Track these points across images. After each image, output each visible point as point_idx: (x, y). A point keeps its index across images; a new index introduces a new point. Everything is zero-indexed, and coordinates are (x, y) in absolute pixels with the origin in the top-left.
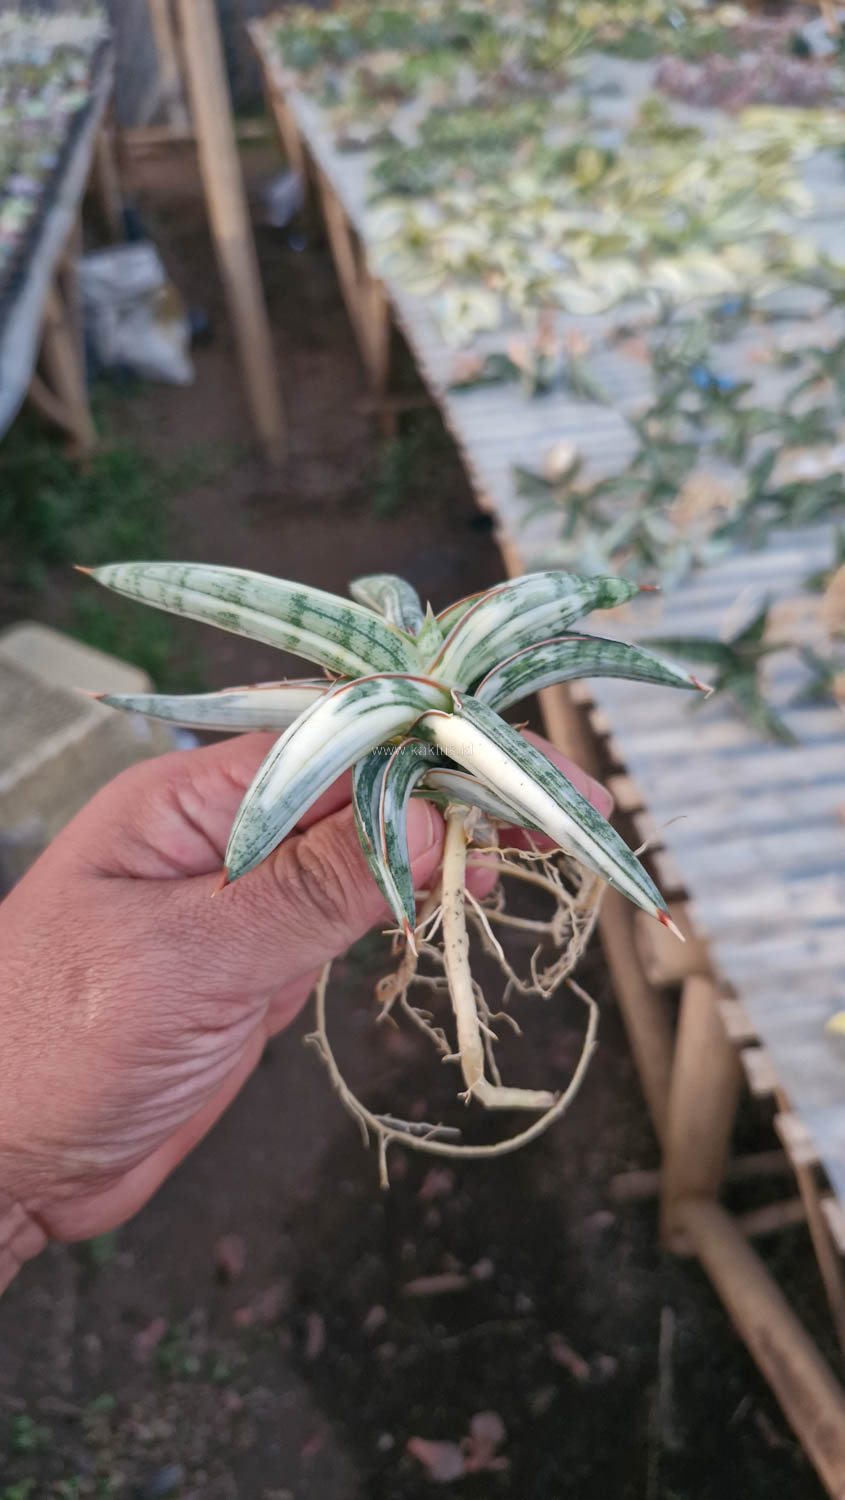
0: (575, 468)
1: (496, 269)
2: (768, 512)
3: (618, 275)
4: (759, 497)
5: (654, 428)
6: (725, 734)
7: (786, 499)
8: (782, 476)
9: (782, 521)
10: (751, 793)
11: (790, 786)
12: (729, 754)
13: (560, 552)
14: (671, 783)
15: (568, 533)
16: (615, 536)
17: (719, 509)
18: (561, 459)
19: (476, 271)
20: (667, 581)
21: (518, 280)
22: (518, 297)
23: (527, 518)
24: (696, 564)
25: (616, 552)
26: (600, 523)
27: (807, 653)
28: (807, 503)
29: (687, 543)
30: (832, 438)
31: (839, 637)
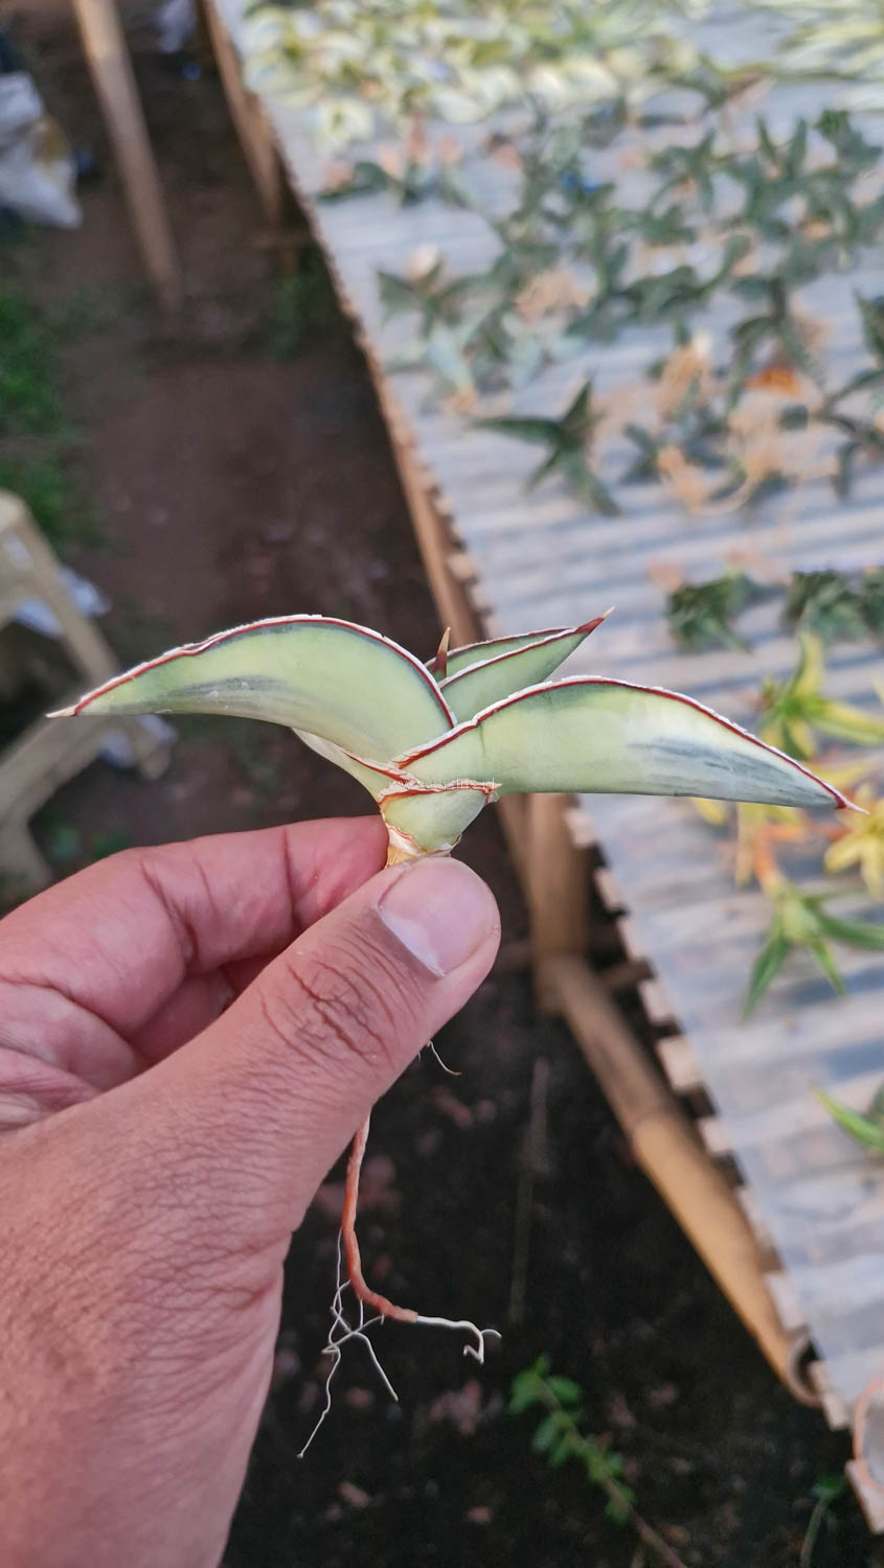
0: (435, 272)
1: (374, 79)
2: (619, 309)
3: (497, 82)
4: (611, 292)
5: (518, 231)
6: (559, 509)
7: (635, 295)
8: (632, 273)
9: (635, 317)
10: (576, 558)
11: (609, 552)
12: (560, 528)
13: (413, 350)
14: (504, 554)
15: (426, 331)
16: (467, 331)
17: (574, 307)
18: (422, 260)
19: (352, 80)
20: (517, 373)
21: (394, 88)
22: (393, 107)
23: (387, 318)
24: (547, 360)
25: (469, 349)
26: (453, 320)
27: (633, 432)
28: (656, 297)
29: (536, 337)
30: (689, 236)
31: (669, 418)
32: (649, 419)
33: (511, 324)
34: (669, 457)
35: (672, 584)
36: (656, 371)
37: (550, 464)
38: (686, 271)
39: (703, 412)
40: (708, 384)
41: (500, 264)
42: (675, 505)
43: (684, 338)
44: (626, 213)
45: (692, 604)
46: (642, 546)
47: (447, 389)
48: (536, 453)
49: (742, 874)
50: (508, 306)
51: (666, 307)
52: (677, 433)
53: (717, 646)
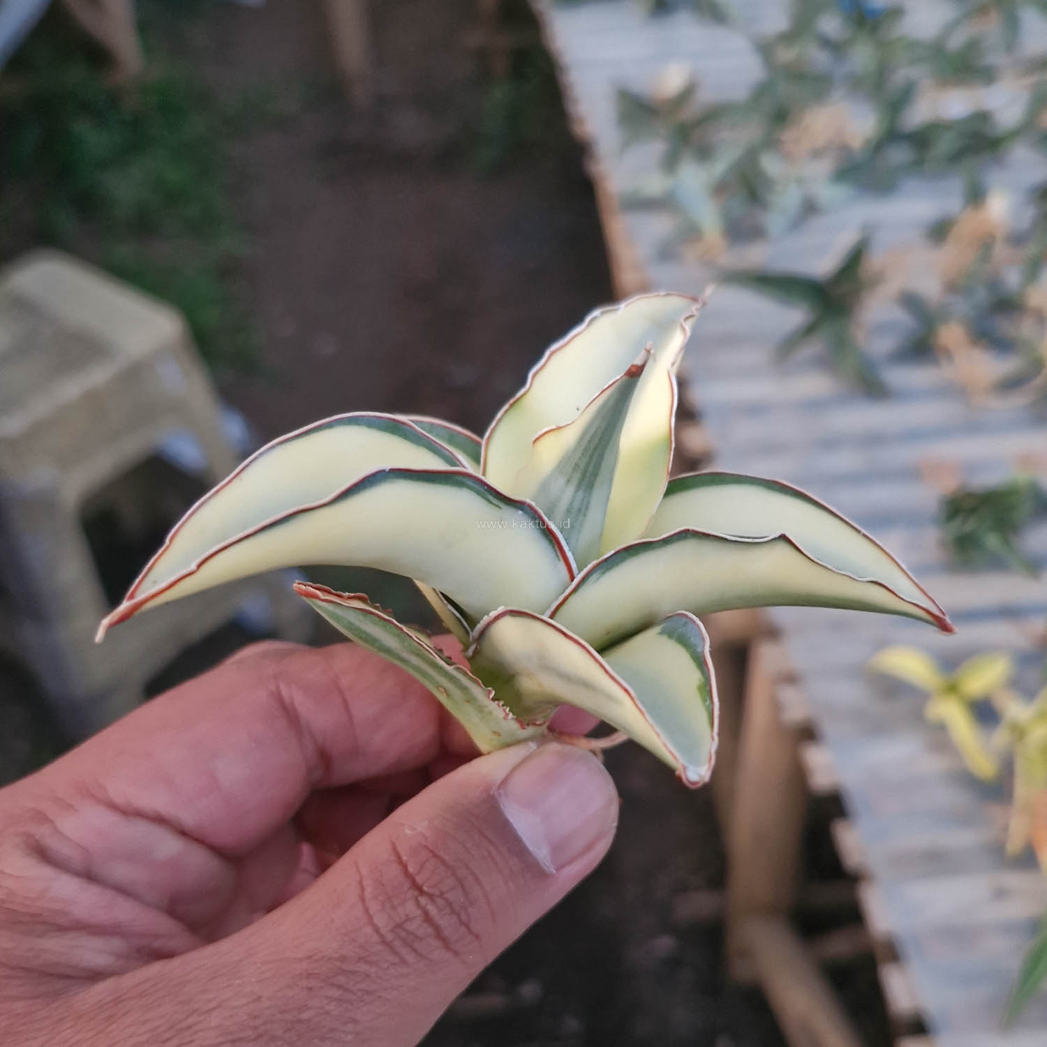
0: (687, 93)
2: (899, 155)
4: (891, 135)
5: (786, 55)
6: (814, 384)
7: (921, 140)
8: (920, 113)
9: (917, 166)
10: (831, 443)
11: (873, 440)
12: (814, 406)
13: (655, 184)
14: (745, 431)
15: (670, 163)
16: (720, 167)
17: (844, 149)
18: (671, 80)
20: (775, 221)
23: (626, 145)
24: (810, 208)
25: (720, 189)
26: (704, 153)
27: (910, 301)
28: (945, 144)
29: (800, 181)
30: (986, 76)
31: (952, 287)
32: (930, 287)
33: (771, 165)
34: (952, 334)
35: (948, 485)
36: (939, 231)
37: (809, 330)
38: (982, 117)
39: (994, 284)
40: (1001, 251)
41: (761, 92)
42: (956, 391)
43: (976, 196)
44: (913, 45)
45: (973, 511)
46: (913, 435)
47: (691, 233)
48: (793, 316)
49: (1014, 844)
50: (771, 142)
51: (957, 157)
52: (962, 306)
53: (997, 564)
